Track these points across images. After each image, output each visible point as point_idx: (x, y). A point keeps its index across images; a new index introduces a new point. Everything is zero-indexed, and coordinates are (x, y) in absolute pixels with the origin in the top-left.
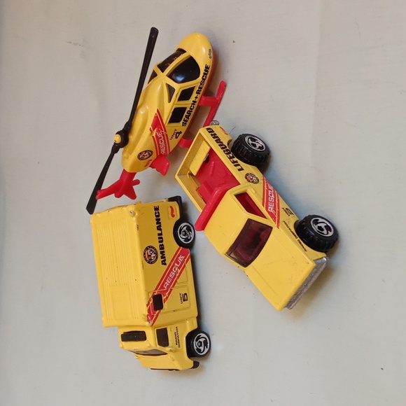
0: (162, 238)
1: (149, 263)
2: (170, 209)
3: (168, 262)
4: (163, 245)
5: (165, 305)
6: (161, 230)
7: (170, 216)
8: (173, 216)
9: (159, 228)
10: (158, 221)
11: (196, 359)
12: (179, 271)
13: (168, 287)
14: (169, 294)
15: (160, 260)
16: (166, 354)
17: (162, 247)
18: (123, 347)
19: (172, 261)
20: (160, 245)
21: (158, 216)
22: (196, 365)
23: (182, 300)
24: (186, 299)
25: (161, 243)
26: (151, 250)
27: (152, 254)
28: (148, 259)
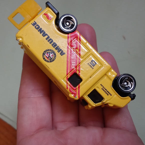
0: (50, 39)
1: (51, 62)
3: (65, 50)
4: (54, 43)
6: (46, 35)
9: (44, 35)
10: (41, 31)
15: (58, 54)
17: (55, 45)
20: (52, 45)
21: (39, 27)
22: (133, 97)
23: (92, 67)
24: (94, 63)
25: (52, 43)
26: (48, 53)
27: (50, 55)
28: (49, 60)
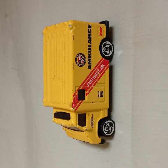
0: (90, 49)
1: (78, 65)
2: (99, 29)
3: (92, 67)
4: (90, 54)
5: (87, 98)
6: (90, 43)
7: (99, 34)
8: (101, 35)
9: (89, 41)
10: (90, 36)
11: (104, 138)
12: (100, 75)
13: (90, 85)
14: (90, 91)
15: (87, 65)
16: (83, 131)
17: (90, 56)
18: (55, 122)
19: (95, 67)
20: (89, 54)
21: (90, 32)
22: (103, 142)
23: (99, 96)
24: (102, 95)
25: (89, 53)
26: (81, 57)
27: (81, 59)
28: (78, 63)
